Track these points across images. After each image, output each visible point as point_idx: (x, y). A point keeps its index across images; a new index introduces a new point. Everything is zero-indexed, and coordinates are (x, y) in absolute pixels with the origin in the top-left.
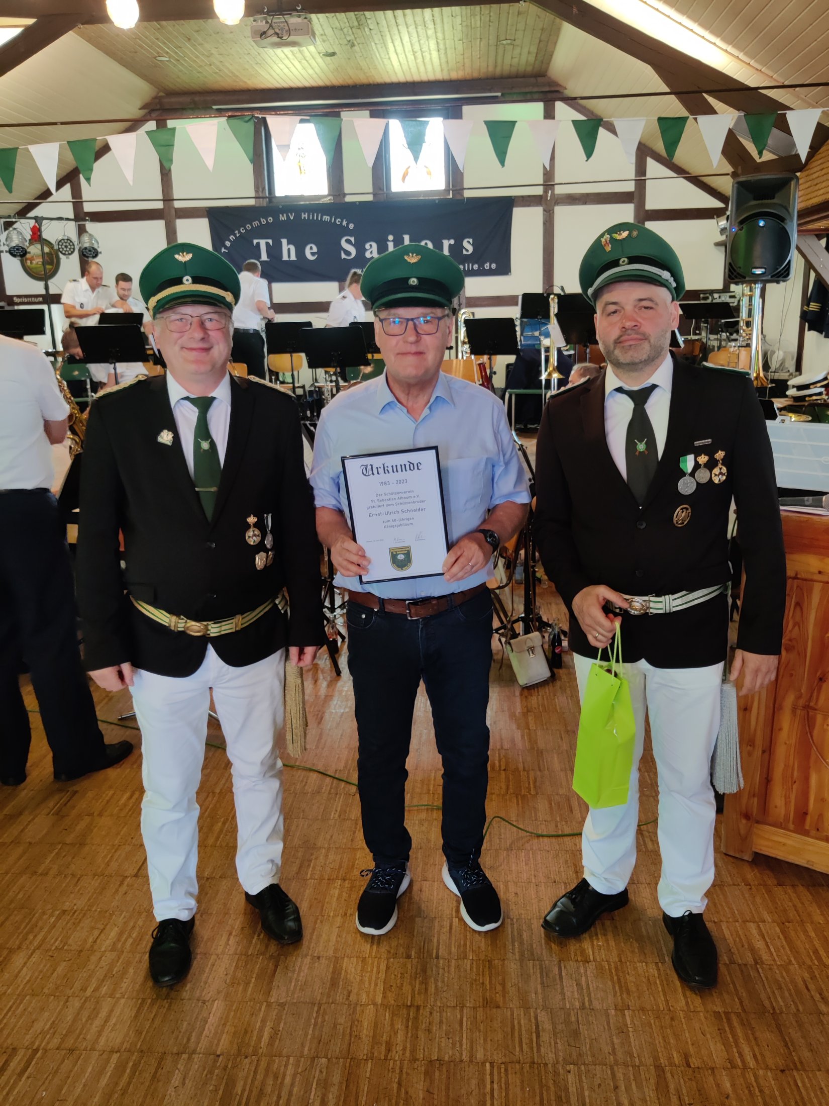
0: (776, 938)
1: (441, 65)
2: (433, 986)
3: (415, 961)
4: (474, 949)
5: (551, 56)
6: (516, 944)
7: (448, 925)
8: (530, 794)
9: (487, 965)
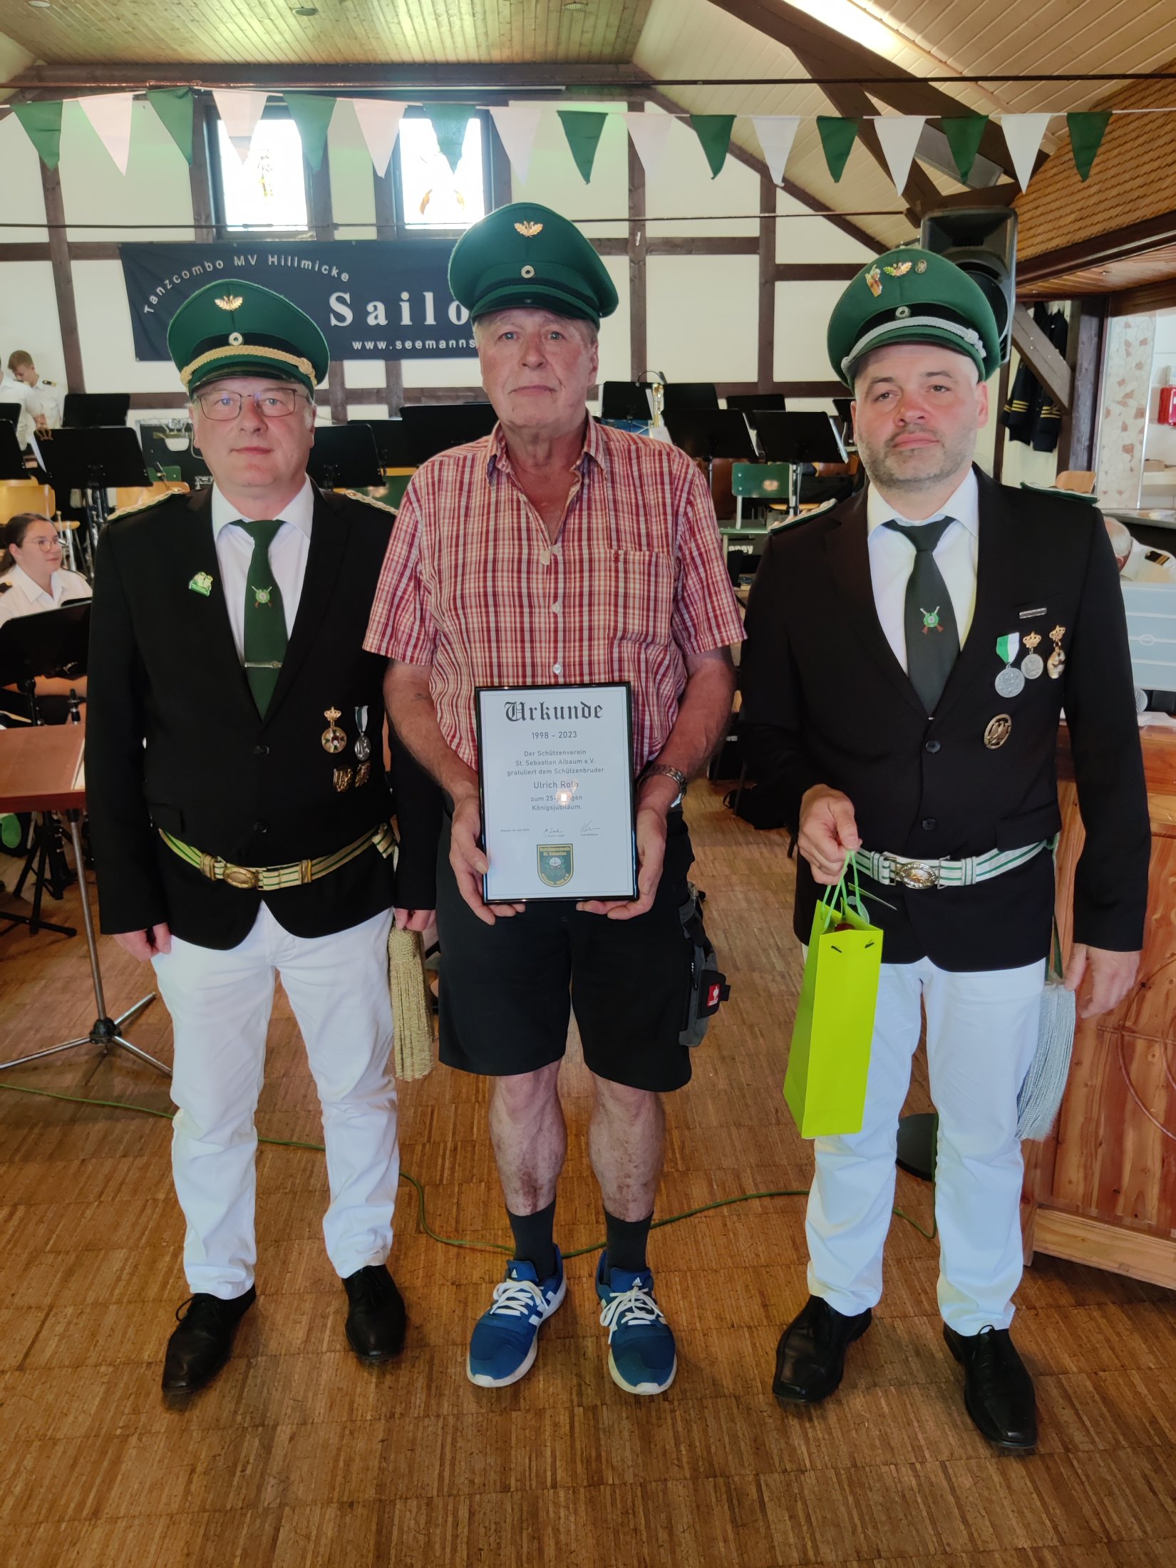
0: (1090, 1401)
1: (476, 38)
2: (552, 1543)
3: (518, 1496)
4: (615, 1463)
5: (640, 31)
6: (683, 1448)
7: (568, 1421)
8: (677, 1170)
9: (639, 1494)
